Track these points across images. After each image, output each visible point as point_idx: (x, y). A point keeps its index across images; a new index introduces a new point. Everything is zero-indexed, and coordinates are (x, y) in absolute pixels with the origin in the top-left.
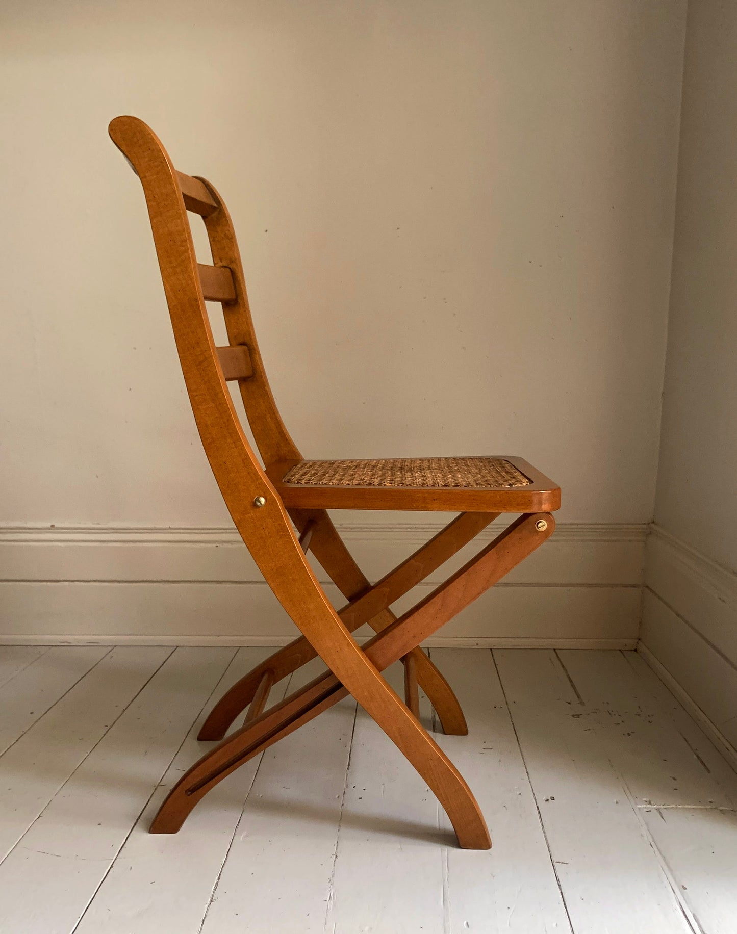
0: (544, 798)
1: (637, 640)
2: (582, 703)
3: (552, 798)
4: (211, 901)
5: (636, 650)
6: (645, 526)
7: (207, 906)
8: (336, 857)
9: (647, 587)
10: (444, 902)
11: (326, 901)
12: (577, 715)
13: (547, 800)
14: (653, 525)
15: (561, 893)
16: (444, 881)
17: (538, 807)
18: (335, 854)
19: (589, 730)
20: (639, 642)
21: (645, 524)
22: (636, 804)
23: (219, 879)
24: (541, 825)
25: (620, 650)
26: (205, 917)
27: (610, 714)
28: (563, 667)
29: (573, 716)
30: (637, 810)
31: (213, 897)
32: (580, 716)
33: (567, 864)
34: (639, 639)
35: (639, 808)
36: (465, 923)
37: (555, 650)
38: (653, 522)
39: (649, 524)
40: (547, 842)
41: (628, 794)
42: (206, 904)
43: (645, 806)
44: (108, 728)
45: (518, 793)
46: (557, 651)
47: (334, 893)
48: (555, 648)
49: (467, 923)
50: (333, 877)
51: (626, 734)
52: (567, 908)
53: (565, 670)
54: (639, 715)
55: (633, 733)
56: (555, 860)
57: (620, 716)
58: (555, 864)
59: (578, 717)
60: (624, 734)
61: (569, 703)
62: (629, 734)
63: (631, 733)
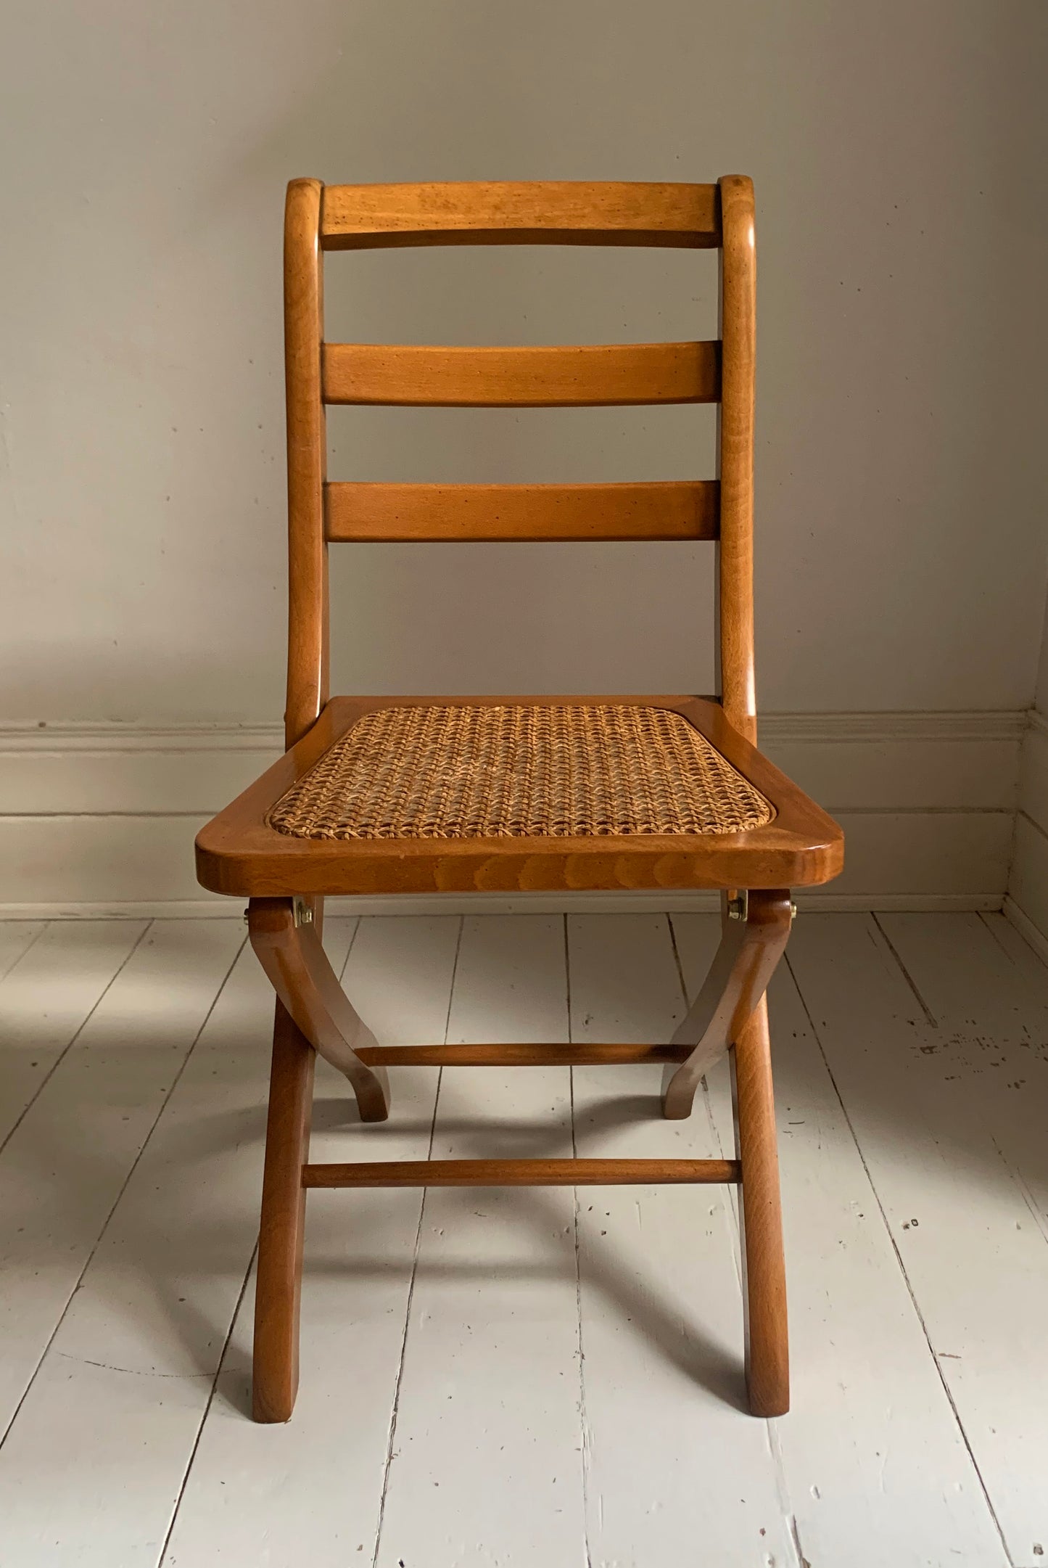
0: (902, 1223)
1: (1002, 896)
2: (932, 1023)
3: (915, 1223)
4: (391, 1458)
5: (1001, 911)
6: (1022, 715)
7: (385, 1467)
8: (583, 1357)
9: (1023, 812)
10: (771, 1446)
11: (579, 1449)
12: (928, 1048)
13: (906, 1227)
14: (1031, 713)
15: (958, 1418)
17: (893, 1241)
18: (579, 1350)
19: (952, 1078)
20: (1008, 898)
21: (1020, 711)
23: (396, 1410)
24: (904, 1279)
25: (976, 912)
26: (385, 1493)
27: (981, 1045)
28: (891, 947)
29: (923, 1049)
31: (391, 1449)
32: (934, 1050)
33: (957, 1357)
34: (1007, 894)
36: (812, 1489)
37: (872, 913)
38: (1034, 708)
39: (1026, 711)
40: (919, 1314)
41: (1034, 1208)
42: (383, 1464)
44: (167, 1093)
45: (859, 1214)
46: (875, 914)
47: (589, 1432)
48: (874, 910)
49: (816, 1490)
50: (582, 1399)
51: (1012, 1085)
52: (972, 1451)
53: (896, 955)
54: (1027, 1045)
55: (1023, 1081)
56: (938, 1350)
57: (996, 1047)
58: (939, 1359)
59: (932, 1052)
60: (1009, 1086)
61: (912, 1023)
62: (1017, 1085)
63: (1019, 1082)
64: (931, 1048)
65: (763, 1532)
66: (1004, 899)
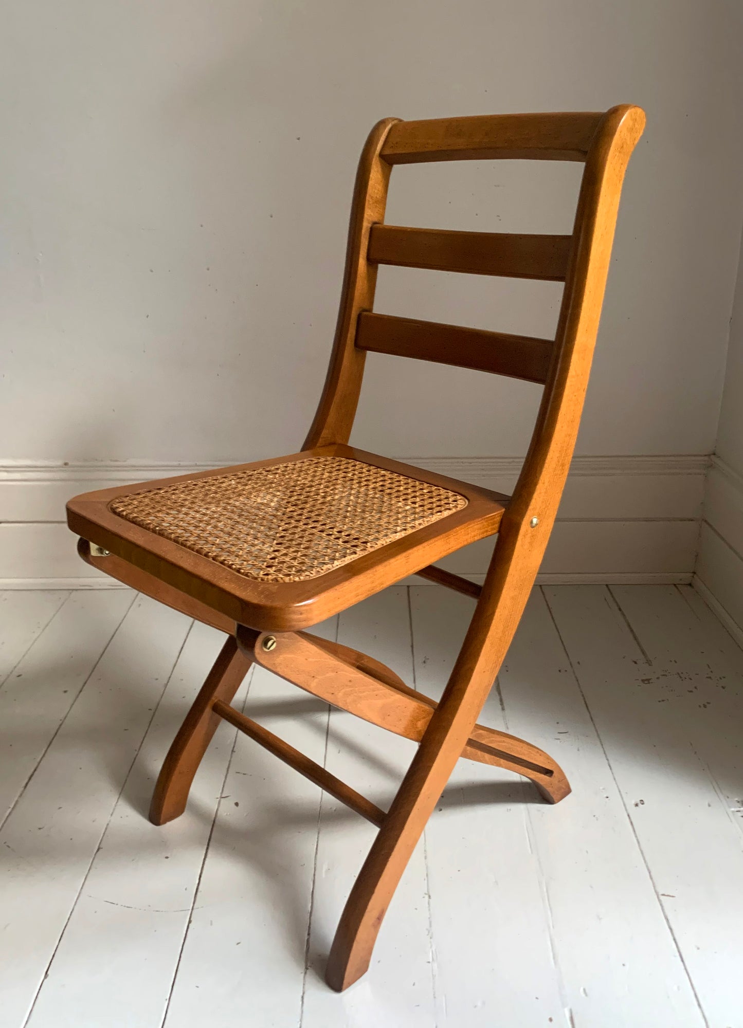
0: (633, 802)
1: (692, 575)
2: (649, 662)
3: (642, 802)
5: (690, 585)
6: (706, 458)
8: (430, 897)
9: (706, 521)
10: (554, 959)
11: (429, 962)
12: (647, 680)
13: (637, 805)
14: (712, 457)
15: (674, 939)
16: (549, 928)
17: (629, 816)
18: (426, 893)
19: (663, 701)
20: (695, 576)
21: (705, 455)
22: (730, 807)
25: (675, 585)
26: (304, 993)
27: (681, 677)
28: (620, 609)
29: (643, 681)
30: (730, 814)
32: (650, 681)
33: (673, 897)
34: (694, 573)
35: (733, 812)
36: (582, 990)
37: (607, 585)
38: (714, 454)
39: (709, 455)
40: (647, 867)
41: (718, 791)
43: (738, 809)
44: (152, 712)
45: (605, 796)
46: (610, 587)
47: (435, 950)
48: (607, 583)
49: (584, 990)
50: (430, 927)
51: (702, 706)
52: (685, 963)
53: (624, 615)
54: (710, 678)
55: (708, 703)
56: (661, 893)
57: (691, 679)
58: (662, 898)
59: (649, 683)
60: (700, 706)
61: (636, 663)
62: (705, 706)
63: (706, 704)
64: (648, 680)
65: (551, 1020)
66: (693, 577)
